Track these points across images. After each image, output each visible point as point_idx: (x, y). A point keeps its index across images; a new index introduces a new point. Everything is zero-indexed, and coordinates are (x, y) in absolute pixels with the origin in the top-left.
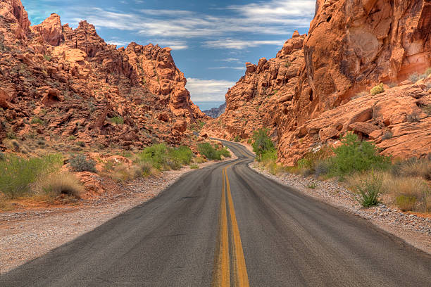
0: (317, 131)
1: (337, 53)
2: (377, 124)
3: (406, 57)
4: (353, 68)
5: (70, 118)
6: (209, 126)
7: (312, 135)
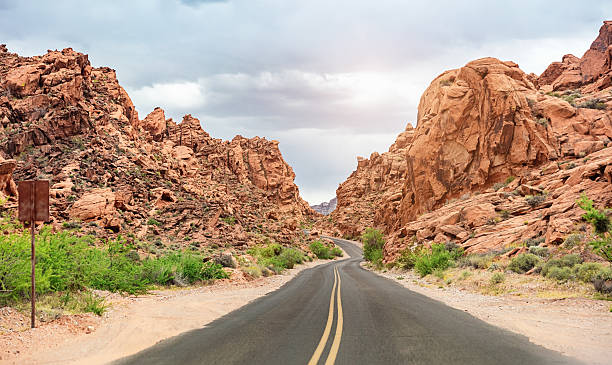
0: (415, 232)
1: (434, 162)
2: (463, 227)
3: (492, 167)
4: (448, 176)
5: (185, 219)
6: (319, 224)
7: (410, 236)
